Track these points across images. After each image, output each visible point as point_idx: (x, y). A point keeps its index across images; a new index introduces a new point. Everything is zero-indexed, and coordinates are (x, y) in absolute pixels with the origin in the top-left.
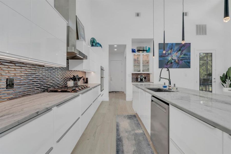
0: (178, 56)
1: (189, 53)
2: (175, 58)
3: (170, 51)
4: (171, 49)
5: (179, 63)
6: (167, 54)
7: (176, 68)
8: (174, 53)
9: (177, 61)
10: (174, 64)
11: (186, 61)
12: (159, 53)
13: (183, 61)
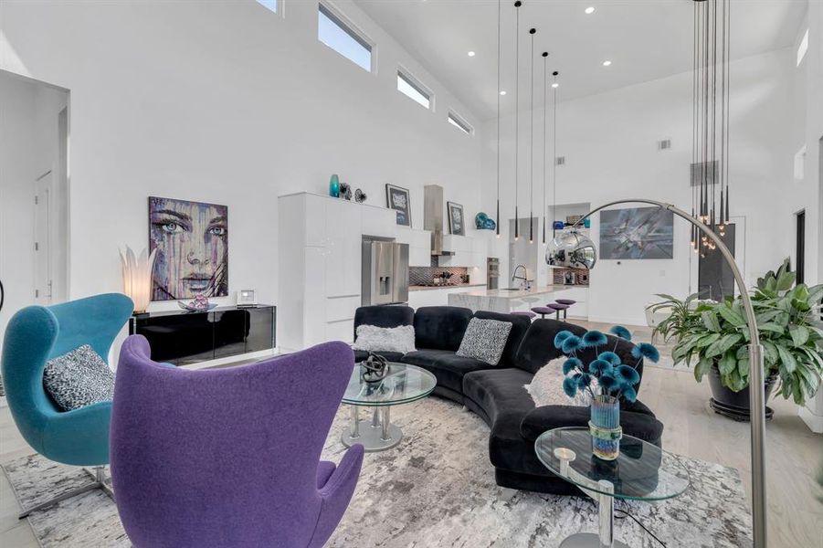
0: (644, 234)
1: (669, 228)
2: (635, 238)
3: (625, 224)
4: (627, 221)
5: (645, 250)
6: (616, 232)
7: (638, 258)
8: (632, 228)
9: (640, 243)
10: (634, 251)
11: (662, 243)
12: (601, 231)
13: (654, 245)
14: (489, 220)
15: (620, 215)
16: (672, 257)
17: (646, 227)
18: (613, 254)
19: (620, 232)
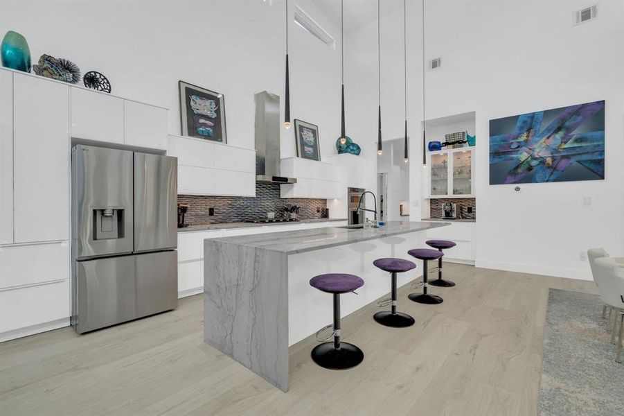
0: (555, 147)
1: (598, 134)
2: (542, 152)
3: (525, 135)
4: (529, 130)
5: (557, 168)
6: (514, 146)
7: (547, 181)
8: (537, 139)
9: (549, 160)
10: (540, 172)
11: (584, 157)
12: (490, 146)
13: (573, 161)
14: (353, 145)
15: (519, 124)
16: (604, 179)
17: (561, 134)
18: (509, 178)
19: (519, 147)
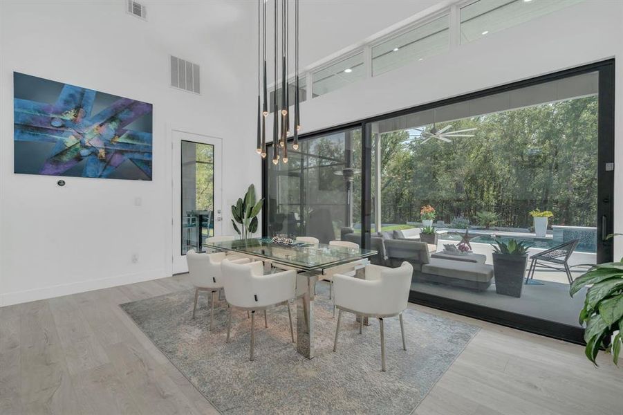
0: (109, 138)
1: (146, 134)
2: (93, 141)
3: (73, 113)
4: (78, 108)
5: (112, 162)
6: (57, 123)
7: (100, 177)
8: (88, 122)
9: (102, 152)
10: (92, 164)
11: (137, 156)
12: (17, 113)
13: (126, 157)
15: (64, 95)
16: (151, 180)
17: (113, 126)
18: (50, 167)
19: (62, 126)
